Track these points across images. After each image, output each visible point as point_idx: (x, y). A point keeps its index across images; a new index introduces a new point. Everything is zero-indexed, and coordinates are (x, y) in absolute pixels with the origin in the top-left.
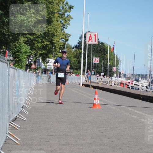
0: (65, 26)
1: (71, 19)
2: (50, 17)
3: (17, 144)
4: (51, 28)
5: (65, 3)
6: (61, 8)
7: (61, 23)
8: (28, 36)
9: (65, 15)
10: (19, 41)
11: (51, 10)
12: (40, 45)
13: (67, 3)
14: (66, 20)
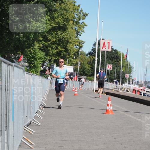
0: (79, 34)
1: (85, 26)
2: (65, 24)
3: (32, 148)
4: (66, 35)
5: (79, 10)
6: (76, 16)
7: (76, 30)
8: (43, 42)
9: (79, 22)
10: (34, 47)
11: (66, 17)
12: (54, 51)
13: (81, 11)
14: (80, 28)
